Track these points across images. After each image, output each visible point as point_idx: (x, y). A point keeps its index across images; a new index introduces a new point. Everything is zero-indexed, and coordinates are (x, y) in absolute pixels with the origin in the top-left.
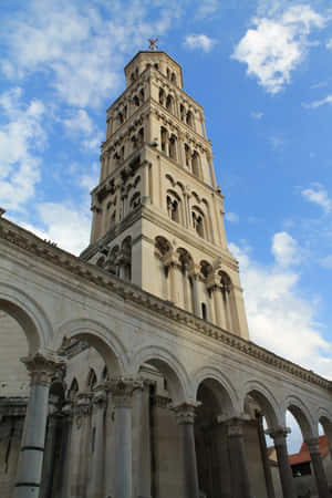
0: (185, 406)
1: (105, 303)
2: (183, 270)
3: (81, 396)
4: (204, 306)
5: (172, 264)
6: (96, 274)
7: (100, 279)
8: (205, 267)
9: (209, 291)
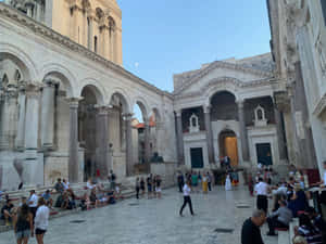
0: (73, 99)
1: (20, 33)
2: (84, 12)
3: (9, 86)
4: (96, 38)
5: (76, 7)
6: (12, 12)
7: (15, 16)
8: (99, 12)
9: (101, 28)
